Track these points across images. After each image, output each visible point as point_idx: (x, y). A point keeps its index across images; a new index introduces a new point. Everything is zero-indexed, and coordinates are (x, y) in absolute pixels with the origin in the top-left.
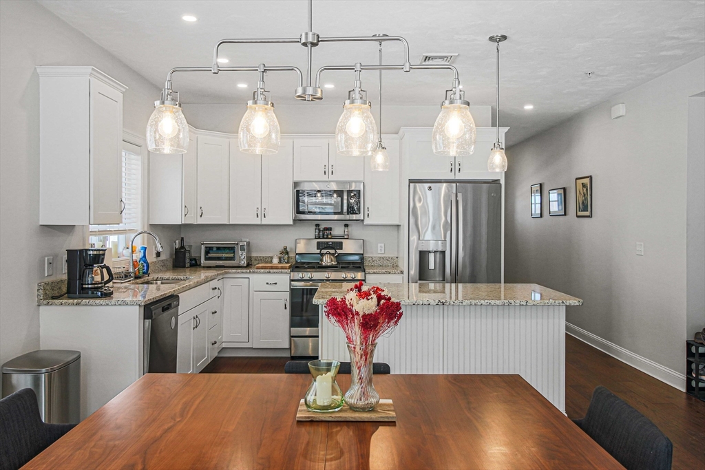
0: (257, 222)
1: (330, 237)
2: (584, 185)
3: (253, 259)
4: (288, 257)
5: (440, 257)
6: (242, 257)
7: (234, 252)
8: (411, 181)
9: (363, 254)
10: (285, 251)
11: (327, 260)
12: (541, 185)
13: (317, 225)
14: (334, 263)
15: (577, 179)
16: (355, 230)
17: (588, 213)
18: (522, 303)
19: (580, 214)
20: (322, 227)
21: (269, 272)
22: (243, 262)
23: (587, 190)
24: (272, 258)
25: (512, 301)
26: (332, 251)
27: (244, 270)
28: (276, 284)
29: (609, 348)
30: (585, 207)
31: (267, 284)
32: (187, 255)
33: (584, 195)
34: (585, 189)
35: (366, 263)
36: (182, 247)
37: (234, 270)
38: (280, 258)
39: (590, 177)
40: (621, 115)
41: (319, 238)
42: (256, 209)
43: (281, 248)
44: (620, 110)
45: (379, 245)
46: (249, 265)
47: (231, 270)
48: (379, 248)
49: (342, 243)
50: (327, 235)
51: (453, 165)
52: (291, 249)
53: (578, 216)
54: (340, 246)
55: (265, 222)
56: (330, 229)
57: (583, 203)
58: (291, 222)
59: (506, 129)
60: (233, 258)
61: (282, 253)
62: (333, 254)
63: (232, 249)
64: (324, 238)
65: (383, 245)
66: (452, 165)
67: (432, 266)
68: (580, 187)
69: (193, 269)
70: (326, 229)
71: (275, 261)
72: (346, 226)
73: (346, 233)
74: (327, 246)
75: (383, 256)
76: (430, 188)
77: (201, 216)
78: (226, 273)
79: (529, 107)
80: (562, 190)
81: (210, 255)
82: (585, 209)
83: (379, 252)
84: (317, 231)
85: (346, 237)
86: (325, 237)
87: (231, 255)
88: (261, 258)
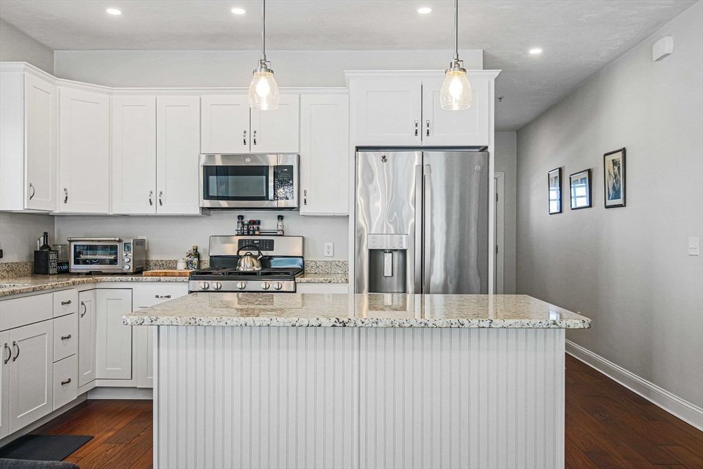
0: (151, 211)
1: (257, 233)
2: (615, 163)
3: (152, 264)
4: (199, 261)
5: (398, 259)
6: (126, 260)
7: (116, 254)
8: (358, 149)
9: (302, 257)
10: (195, 253)
11: (246, 265)
12: (560, 170)
13: (241, 217)
14: (256, 269)
15: (606, 155)
16: (290, 223)
17: (620, 201)
18: (482, 324)
19: (610, 203)
20: (246, 221)
21: (160, 281)
22: (127, 267)
23: (619, 168)
24: (176, 262)
25: (465, 321)
26: (255, 253)
27: (129, 278)
28: (169, 296)
29: (648, 391)
30: (618, 194)
31: (157, 297)
32: (52, 256)
33: (616, 176)
34: (616, 168)
35: (307, 269)
36: (46, 246)
37: (109, 278)
38: (187, 262)
39: (624, 151)
40: (667, 52)
41: (243, 234)
42: (149, 193)
43: (190, 249)
44: (665, 45)
45: (326, 244)
46: (138, 272)
47: (105, 278)
48: (326, 249)
49: (272, 241)
50: (254, 231)
51: (419, 125)
52: (205, 250)
53: (607, 207)
54: (270, 245)
55: (161, 211)
56: (259, 223)
57: (614, 187)
58: (197, 212)
59: (496, 73)
60: (114, 262)
61: (190, 255)
62: (255, 257)
63: (114, 248)
64: (249, 234)
65: (331, 244)
66: (416, 126)
67: (388, 272)
68: (609, 165)
69: (60, 275)
70: (253, 222)
71: (181, 266)
72: (281, 218)
73: (280, 228)
74: (252, 246)
75: (330, 259)
76: (384, 157)
77: (66, 201)
78: (96, 282)
79: (536, 51)
80: (587, 173)
81: (82, 257)
82: (617, 196)
83: (326, 254)
84: (240, 225)
85: (279, 233)
86: (251, 233)
87: (112, 257)
88: (163, 262)
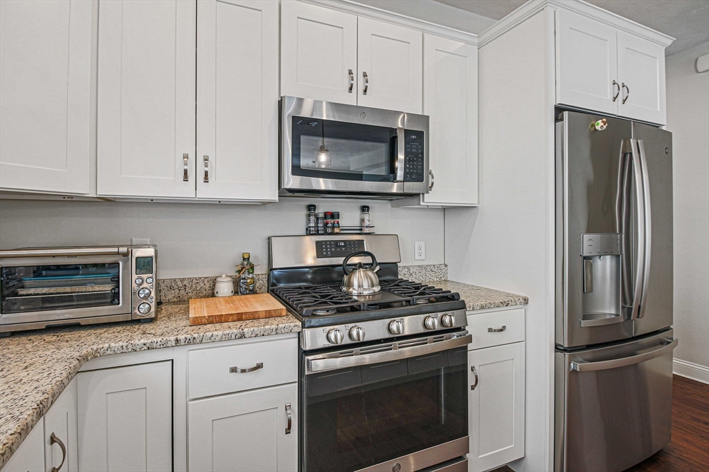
0: (185, 191)
1: (337, 230)
5: (612, 266)
6: (141, 293)
10: (246, 265)
13: (311, 208)
16: (381, 217)
20: (320, 211)
22: (144, 308)
24: (214, 281)
28: (259, 366)
31: (234, 370)
38: (236, 283)
41: (318, 233)
42: (181, 159)
43: (237, 257)
45: (416, 244)
48: (417, 251)
50: (333, 228)
52: (260, 259)
55: (207, 192)
56: (334, 216)
61: (238, 269)
64: (326, 233)
65: (422, 244)
70: (330, 215)
71: (225, 288)
72: (367, 209)
83: (418, 257)
84: (312, 218)
85: (366, 230)
86: (329, 230)
87: (108, 288)
88: (185, 283)
